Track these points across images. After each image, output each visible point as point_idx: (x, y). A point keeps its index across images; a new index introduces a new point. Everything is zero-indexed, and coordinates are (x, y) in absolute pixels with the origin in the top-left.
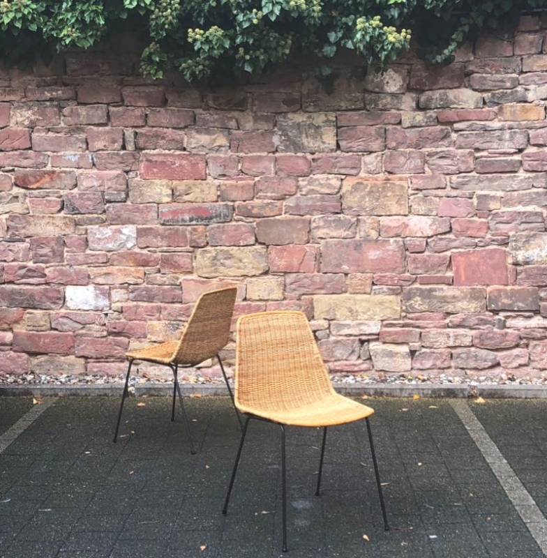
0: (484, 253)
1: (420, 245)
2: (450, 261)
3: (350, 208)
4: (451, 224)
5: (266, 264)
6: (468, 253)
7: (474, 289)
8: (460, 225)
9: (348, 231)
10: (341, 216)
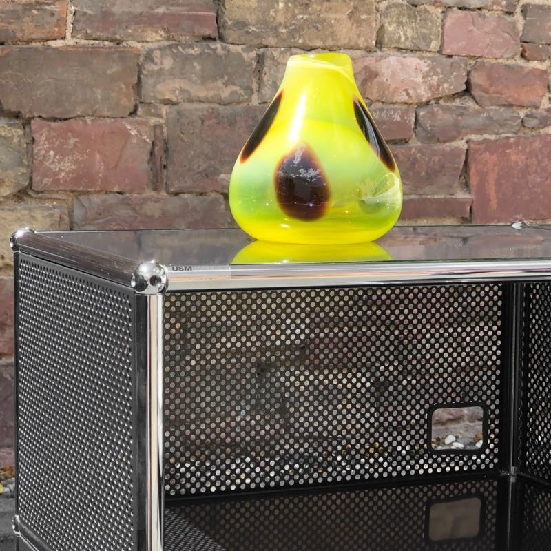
0: (537, 144)
1: (402, 125)
2: (466, 163)
3: (241, 25)
4: (469, 73)
5: (24, 170)
6: (506, 144)
8: (489, 77)
9: (234, 84)
10: (218, 45)
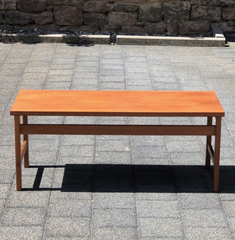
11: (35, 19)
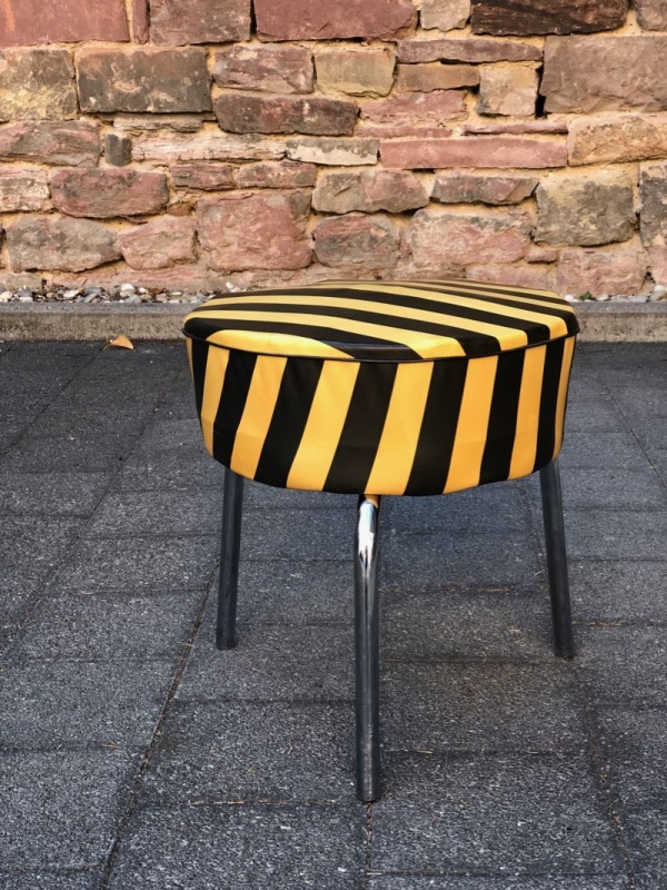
7: (42, 53)
11: (126, 247)
